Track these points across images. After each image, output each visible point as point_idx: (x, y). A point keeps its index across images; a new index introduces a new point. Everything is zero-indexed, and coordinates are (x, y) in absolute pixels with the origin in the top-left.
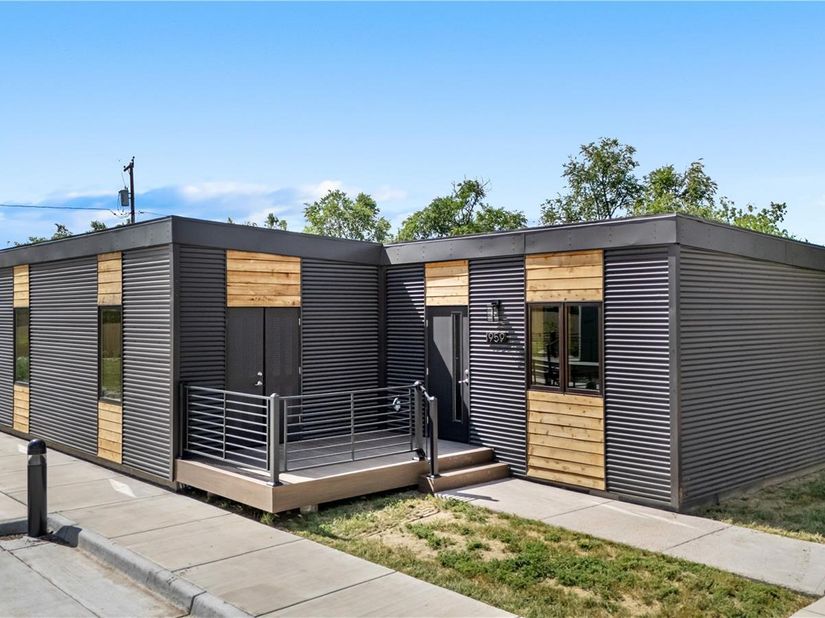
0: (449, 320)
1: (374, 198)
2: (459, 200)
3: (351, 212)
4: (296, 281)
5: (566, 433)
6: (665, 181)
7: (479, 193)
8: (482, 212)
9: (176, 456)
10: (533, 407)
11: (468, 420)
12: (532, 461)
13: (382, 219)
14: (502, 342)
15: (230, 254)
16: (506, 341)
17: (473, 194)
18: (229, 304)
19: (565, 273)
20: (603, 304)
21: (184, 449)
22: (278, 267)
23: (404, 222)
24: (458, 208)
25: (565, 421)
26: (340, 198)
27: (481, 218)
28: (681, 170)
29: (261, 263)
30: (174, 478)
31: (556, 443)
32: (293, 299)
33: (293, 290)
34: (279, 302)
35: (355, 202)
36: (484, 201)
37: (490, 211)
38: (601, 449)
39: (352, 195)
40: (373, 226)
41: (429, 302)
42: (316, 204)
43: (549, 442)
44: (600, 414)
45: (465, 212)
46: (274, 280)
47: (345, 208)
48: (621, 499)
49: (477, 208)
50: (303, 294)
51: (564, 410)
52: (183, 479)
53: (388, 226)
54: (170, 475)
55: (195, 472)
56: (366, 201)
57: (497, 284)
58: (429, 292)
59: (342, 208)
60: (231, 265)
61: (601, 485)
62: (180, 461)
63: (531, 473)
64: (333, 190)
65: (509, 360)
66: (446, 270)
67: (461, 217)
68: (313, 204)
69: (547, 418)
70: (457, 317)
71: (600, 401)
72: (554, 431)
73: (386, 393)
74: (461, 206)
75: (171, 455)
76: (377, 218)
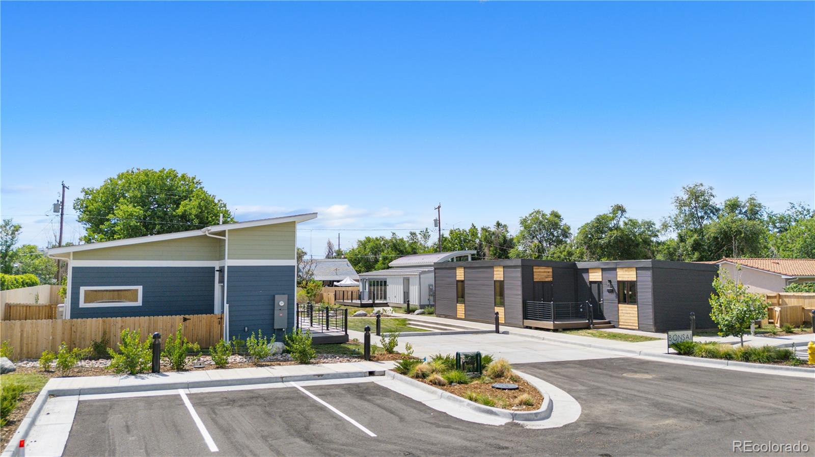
0: (597, 285)
1: (560, 213)
2: (611, 215)
3: (546, 221)
4: (551, 274)
5: (629, 315)
6: (734, 206)
7: (623, 211)
8: (627, 221)
9: (524, 319)
10: (620, 309)
11: (602, 314)
12: (620, 323)
13: (565, 224)
14: (611, 291)
15: (534, 267)
16: (612, 291)
17: (620, 212)
18: (535, 280)
19: (627, 273)
20: (636, 281)
21: (526, 316)
22: (546, 270)
23: (579, 229)
24: (611, 220)
25: (628, 312)
26: (540, 213)
27: (626, 224)
28: (743, 199)
29: (542, 269)
30: (523, 324)
31: (626, 318)
32: (550, 279)
33: (550, 276)
34: (547, 280)
35: (549, 215)
36: (627, 215)
37: (631, 220)
38: (637, 318)
39: (548, 212)
40: (559, 228)
41: (590, 280)
42: (526, 217)
43: (624, 318)
44: (636, 309)
45: (615, 222)
46: (545, 274)
47: (543, 218)
48: (643, 331)
49: (623, 219)
50: (553, 277)
51: (628, 309)
52: (525, 325)
53: (569, 228)
54: (522, 324)
55: (528, 322)
56: (556, 215)
57: (609, 275)
58: (590, 277)
59: (541, 218)
60: (534, 270)
61: (637, 328)
62: (525, 320)
63: (620, 326)
64: (536, 209)
65: (613, 296)
66: (595, 271)
67: (613, 225)
68: (524, 218)
69: (624, 311)
70: (599, 284)
71: (636, 306)
72: (626, 315)
73: (578, 304)
74: (613, 219)
75: (522, 319)
76: (562, 223)
